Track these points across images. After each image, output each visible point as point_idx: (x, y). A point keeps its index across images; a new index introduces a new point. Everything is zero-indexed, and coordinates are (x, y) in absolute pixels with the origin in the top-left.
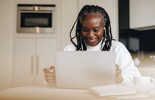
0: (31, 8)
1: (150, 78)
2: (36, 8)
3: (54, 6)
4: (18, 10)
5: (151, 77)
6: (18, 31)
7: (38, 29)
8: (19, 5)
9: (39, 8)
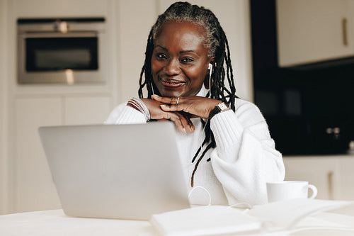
0: (49, 27)
1: (306, 183)
2: (63, 27)
3: (101, 20)
4: (19, 33)
5: (309, 184)
6: (21, 81)
7: (69, 74)
8: (21, 22)
9: (68, 27)
